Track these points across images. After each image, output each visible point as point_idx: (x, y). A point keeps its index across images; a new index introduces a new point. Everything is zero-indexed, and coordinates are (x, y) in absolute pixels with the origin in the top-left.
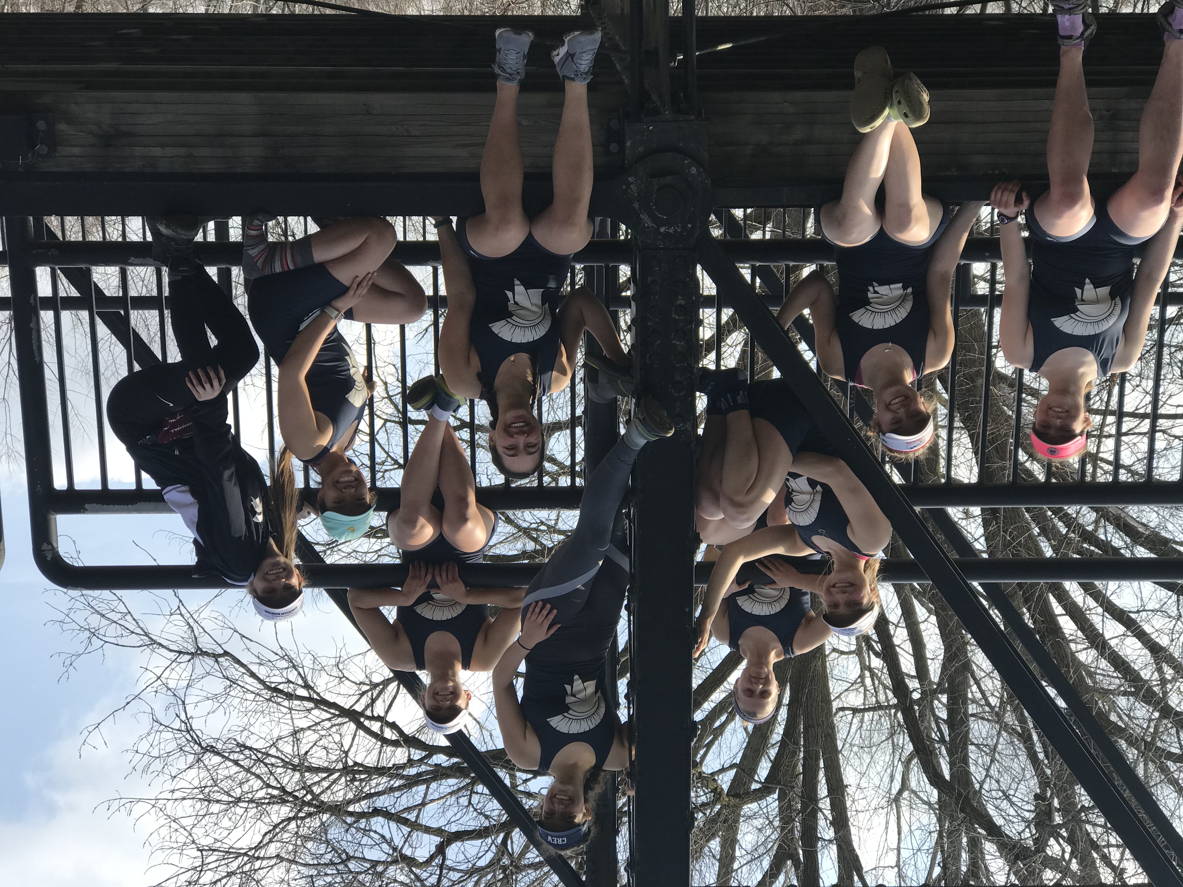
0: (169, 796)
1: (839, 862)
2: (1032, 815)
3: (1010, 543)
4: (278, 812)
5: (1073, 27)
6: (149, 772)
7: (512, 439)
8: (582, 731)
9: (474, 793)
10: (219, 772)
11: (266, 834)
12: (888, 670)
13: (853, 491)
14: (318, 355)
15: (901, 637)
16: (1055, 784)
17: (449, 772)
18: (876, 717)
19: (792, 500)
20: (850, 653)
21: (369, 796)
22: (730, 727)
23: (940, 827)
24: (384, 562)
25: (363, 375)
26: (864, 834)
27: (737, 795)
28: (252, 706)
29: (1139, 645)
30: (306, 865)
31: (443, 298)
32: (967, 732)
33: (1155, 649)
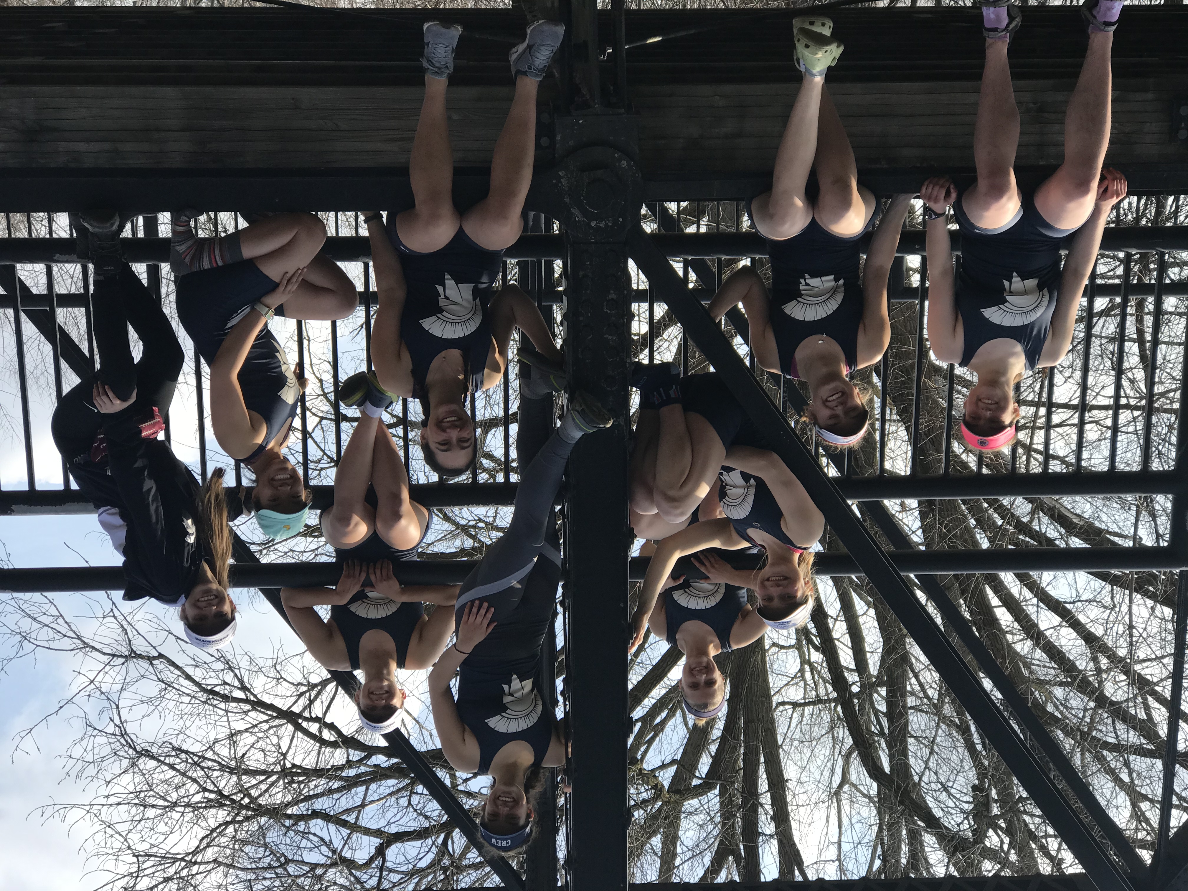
0: (103, 801)
1: (780, 857)
2: (971, 806)
3: (946, 535)
4: (215, 816)
5: (998, 19)
6: (83, 777)
7: (445, 434)
8: (521, 729)
9: (414, 793)
10: (155, 776)
11: (203, 838)
12: (828, 664)
13: (787, 484)
14: (250, 352)
15: (840, 630)
16: (993, 776)
17: (388, 773)
18: (816, 711)
19: (726, 494)
20: (789, 647)
21: (308, 798)
22: (671, 723)
23: (880, 820)
24: (321, 561)
25: (294, 372)
26: (804, 828)
27: (677, 792)
28: (188, 709)
29: (1074, 635)
30: (243, 869)
31: (374, 293)
32: (906, 724)
33: (1089, 638)
